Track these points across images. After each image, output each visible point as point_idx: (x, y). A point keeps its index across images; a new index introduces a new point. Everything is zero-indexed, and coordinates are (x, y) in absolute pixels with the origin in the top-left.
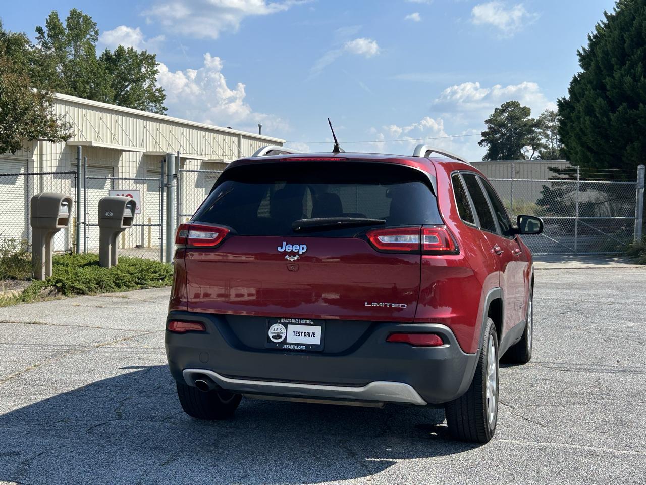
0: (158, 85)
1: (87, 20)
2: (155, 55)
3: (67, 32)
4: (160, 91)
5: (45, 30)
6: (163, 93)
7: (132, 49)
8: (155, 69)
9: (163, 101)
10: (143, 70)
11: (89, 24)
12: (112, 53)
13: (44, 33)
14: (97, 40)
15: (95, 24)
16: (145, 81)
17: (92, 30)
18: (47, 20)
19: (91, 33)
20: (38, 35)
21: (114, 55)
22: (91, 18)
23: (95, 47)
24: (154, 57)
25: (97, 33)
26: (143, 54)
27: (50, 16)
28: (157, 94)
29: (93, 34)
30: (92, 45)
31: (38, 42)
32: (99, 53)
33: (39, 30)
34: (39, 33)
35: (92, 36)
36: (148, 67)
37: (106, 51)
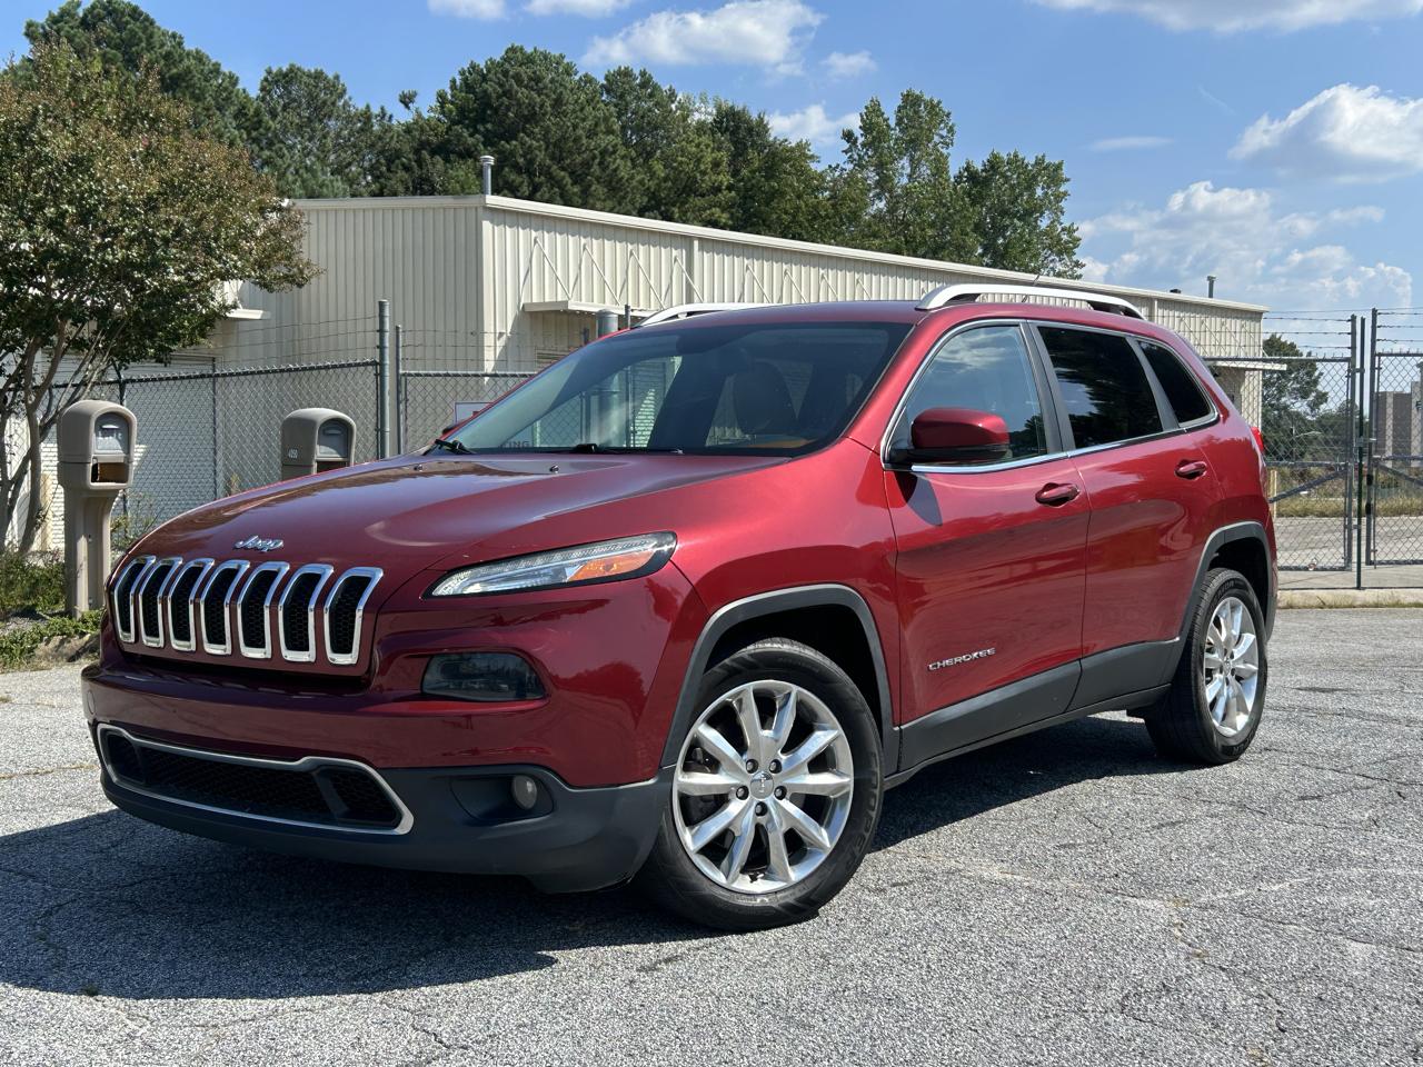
0: (1066, 221)
1: (933, 108)
2: (1061, 164)
3: (896, 133)
4: (1070, 231)
5: (858, 132)
6: (1076, 234)
7: (1016, 156)
8: (1062, 189)
9: (1076, 250)
10: (1039, 192)
11: (937, 114)
12: (978, 166)
13: (856, 139)
14: (952, 144)
15: (948, 115)
16: (1042, 214)
17: (942, 125)
18: (862, 116)
19: (941, 132)
20: (846, 146)
21: (983, 171)
22: (939, 102)
23: (947, 157)
24: (1059, 167)
25: (951, 130)
26: (1039, 162)
27: (866, 108)
28: (1065, 237)
29: (944, 133)
30: (942, 154)
31: (846, 157)
32: (954, 168)
33: (848, 136)
34: (848, 142)
35: (942, 137)
36: (1049, 187)
37: (968, 164)
